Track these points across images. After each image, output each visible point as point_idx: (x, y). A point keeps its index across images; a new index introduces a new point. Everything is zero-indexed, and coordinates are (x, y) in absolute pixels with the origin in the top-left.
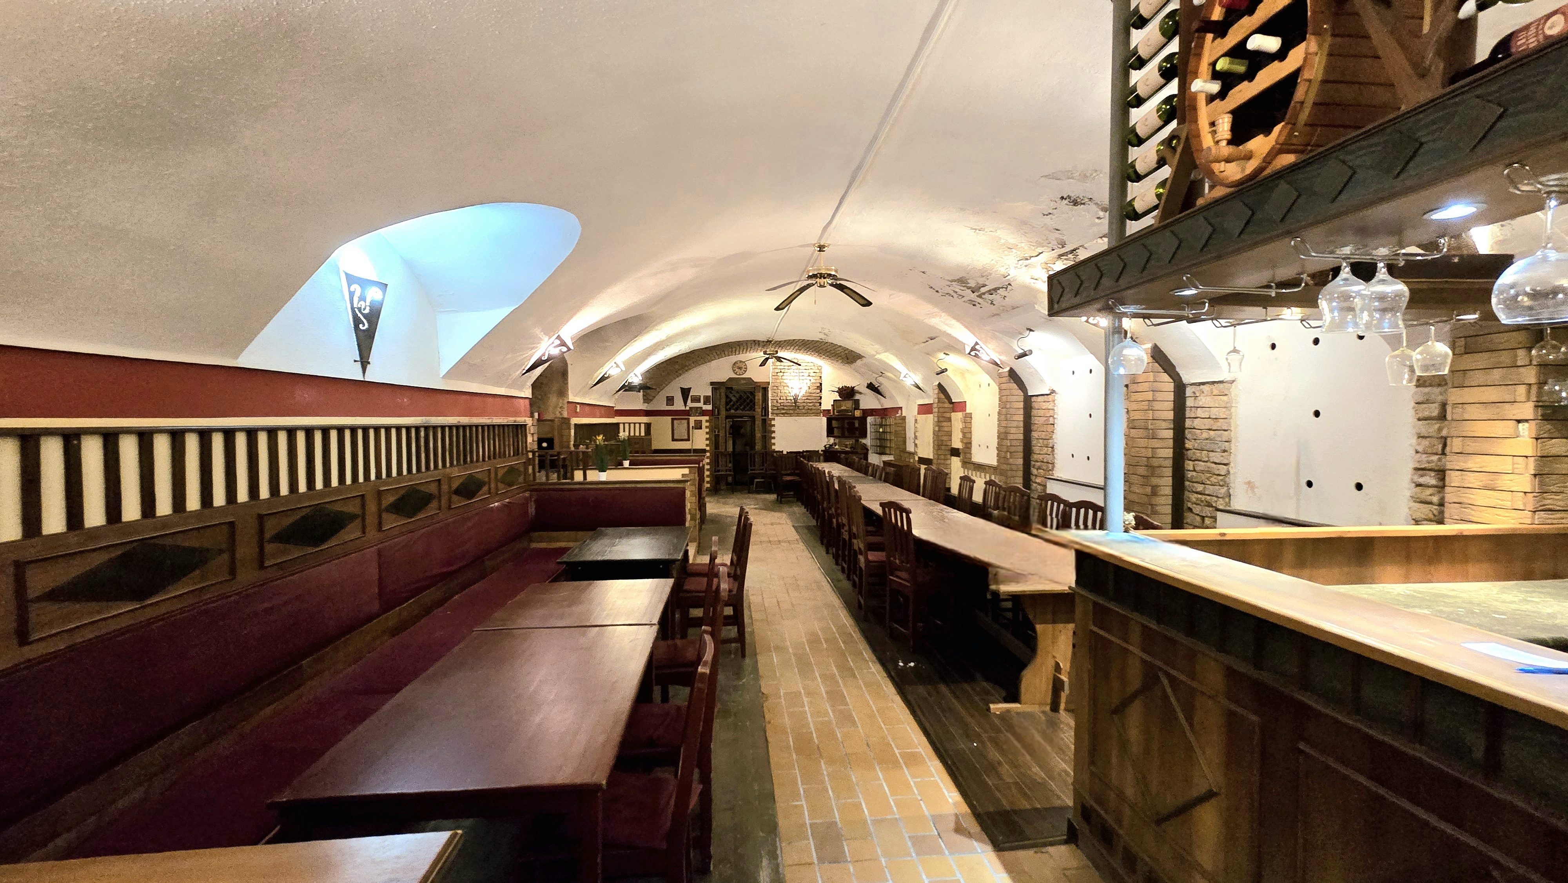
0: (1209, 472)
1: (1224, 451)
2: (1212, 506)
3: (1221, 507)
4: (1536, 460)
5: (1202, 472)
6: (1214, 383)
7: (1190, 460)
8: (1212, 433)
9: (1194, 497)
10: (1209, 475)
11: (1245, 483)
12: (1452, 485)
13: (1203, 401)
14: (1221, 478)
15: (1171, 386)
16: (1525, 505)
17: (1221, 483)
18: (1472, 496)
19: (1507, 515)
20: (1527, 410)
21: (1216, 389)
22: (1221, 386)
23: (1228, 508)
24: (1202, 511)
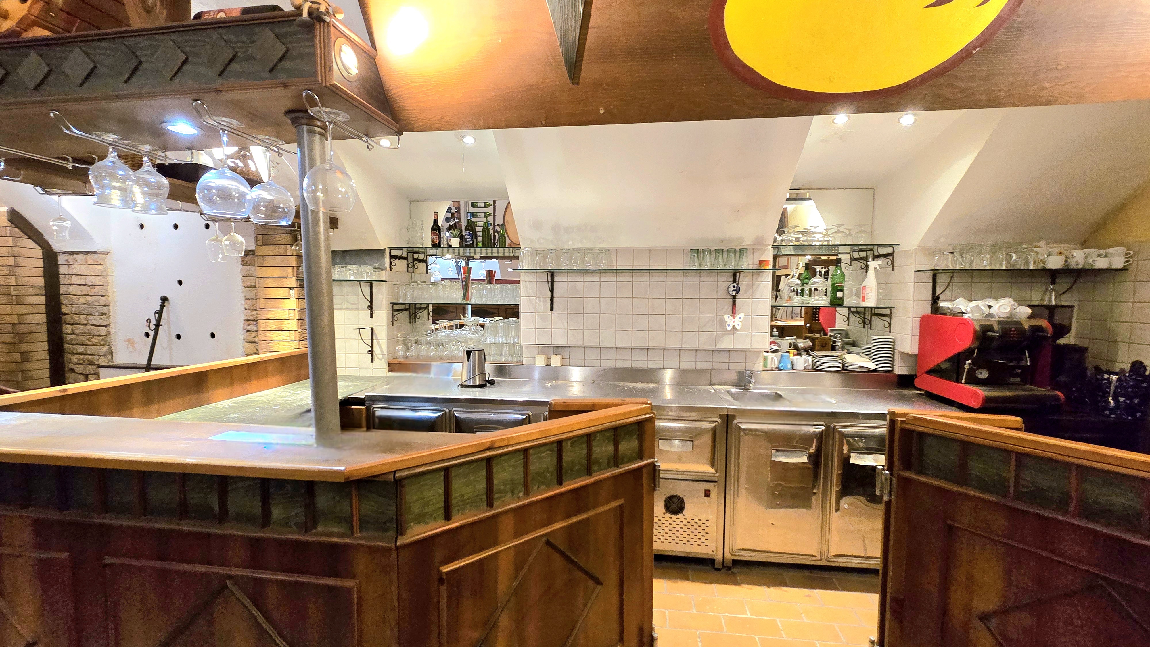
0: (89, 334)
1: (103, 314)
2: (94, 364)
3: (103, 364)
4: (298, 311)
5: (83, 334)
6: (87, 253)
7: (68, 324)
8: (89, 298)
9: (75, 358)
10: (88, 337)
11: (125, 341)
12: (261, 329)
13: (77, 269)
14: (102, 338)
15: (39, 253)
16: (295, 337)
17: (102, 343)
18: (271, 335)
19: (288, 344)
20: (292, 282)
21: (90, 259)
22: (95, 256)
23: (110, 364)
24: (85, 369)
